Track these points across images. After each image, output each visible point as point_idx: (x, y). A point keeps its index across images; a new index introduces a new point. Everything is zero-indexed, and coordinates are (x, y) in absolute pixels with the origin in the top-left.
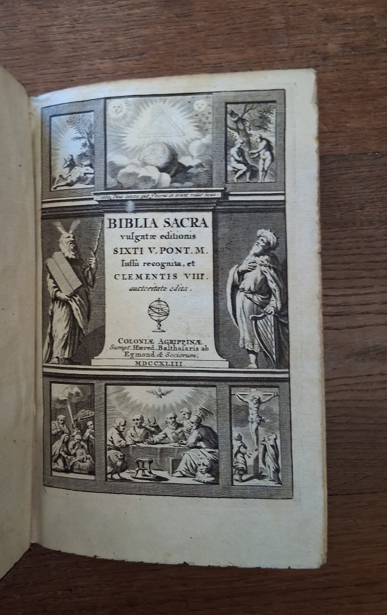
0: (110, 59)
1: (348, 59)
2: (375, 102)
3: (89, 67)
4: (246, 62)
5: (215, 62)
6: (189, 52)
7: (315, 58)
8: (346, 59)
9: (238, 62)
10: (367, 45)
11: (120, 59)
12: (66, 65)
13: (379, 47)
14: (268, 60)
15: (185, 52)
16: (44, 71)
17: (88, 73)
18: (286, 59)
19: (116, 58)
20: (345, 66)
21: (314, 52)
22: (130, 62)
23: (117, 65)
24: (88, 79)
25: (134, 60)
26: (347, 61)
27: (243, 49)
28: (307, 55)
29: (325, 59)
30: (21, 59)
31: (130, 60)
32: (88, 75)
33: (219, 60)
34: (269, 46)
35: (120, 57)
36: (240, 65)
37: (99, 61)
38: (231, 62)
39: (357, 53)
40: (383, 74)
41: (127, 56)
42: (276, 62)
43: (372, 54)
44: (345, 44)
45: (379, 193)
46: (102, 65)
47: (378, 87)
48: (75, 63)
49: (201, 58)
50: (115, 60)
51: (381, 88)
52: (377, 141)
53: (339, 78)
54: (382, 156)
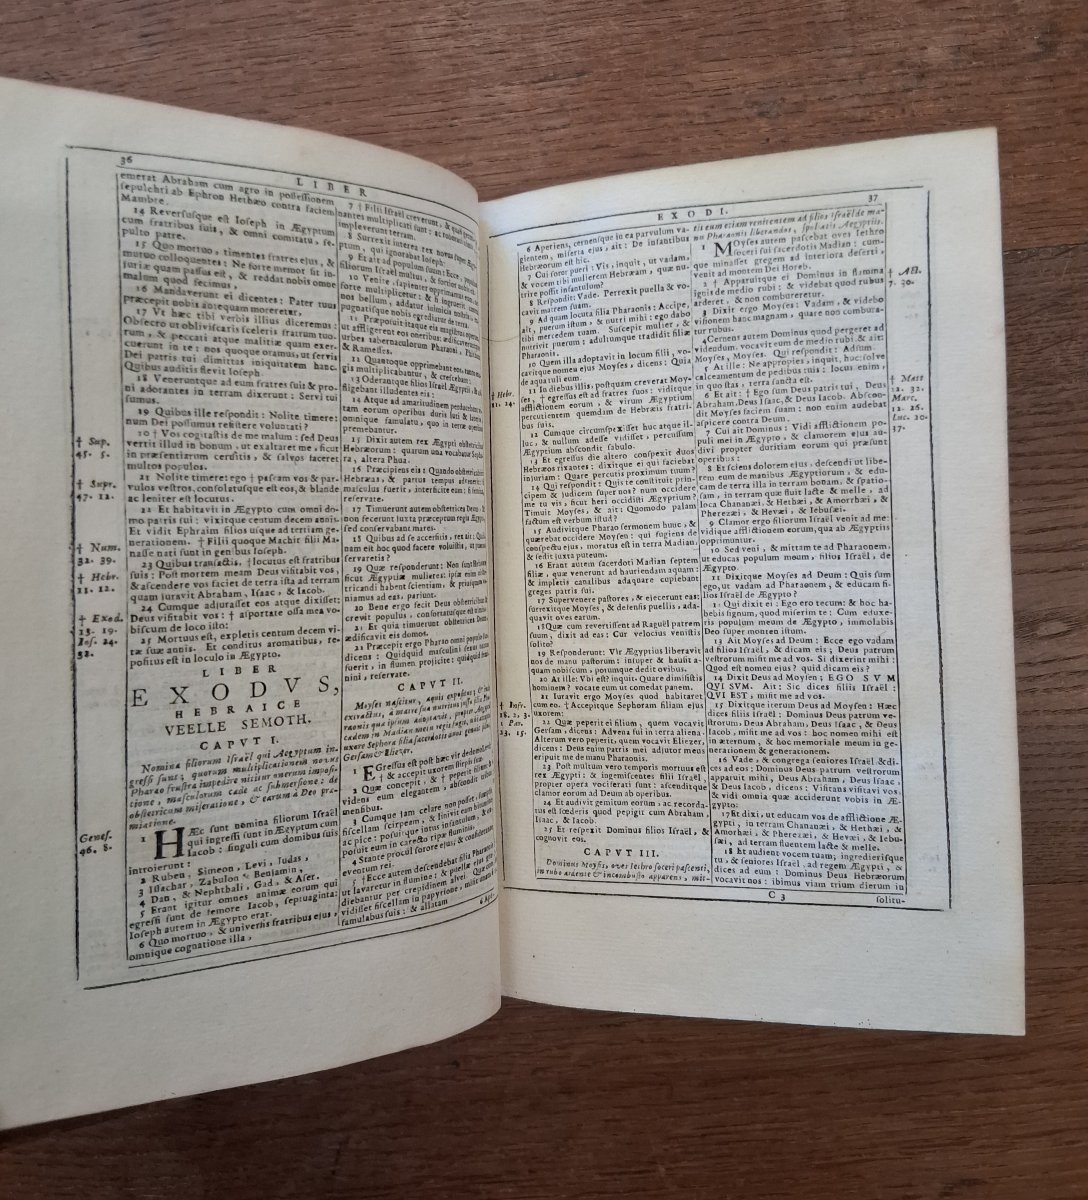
0: (523, 83)
1: (967, 75)
2: (1016, 155)
3: (485, 101)
4: (774, 84)
5: (717, 85)
6: (669, 68)
7: (903, 74)
8: (960, 74)
9: (760, 85)
10: (1002, 48)
11: (541, 84)
12: (443, 96)
13: (1024, 52)
14: (817, 79)
15: (660, 68)
16: (402, 109)
17: (482, 112)
18: (850, 77)
19: (534, 82)
20: (958, 88)
21: (901, 64)
22: (560, 90)
23: (535, 96)
24: (482, 121)
25: (567, 85)
26: (964, 79)
27: (768, 60)
28: (890, 70)
29: (922, 76)
30: (358, 86)
31: (559, 86)
32: (483, 116)
33: (724, 83)
34: (818, 54)
35: (541, 81)
36: (762, 92)
37: (502, 88)
38: (745, 85)
39: (982, 63)
40: (1031, 103)
41: (555, 78)
42: (830, 85)
43: (1009, 64)
44: (959, 47)
45: (1021, 327)
46: (507, 96)
47: (1022, 127)
48: (459, 93)
49: (690, 78)
50: (533, 85)
51: (1027, 129)
52: (1022, 229)
53: (949, 111)
54: (1029, 257)
